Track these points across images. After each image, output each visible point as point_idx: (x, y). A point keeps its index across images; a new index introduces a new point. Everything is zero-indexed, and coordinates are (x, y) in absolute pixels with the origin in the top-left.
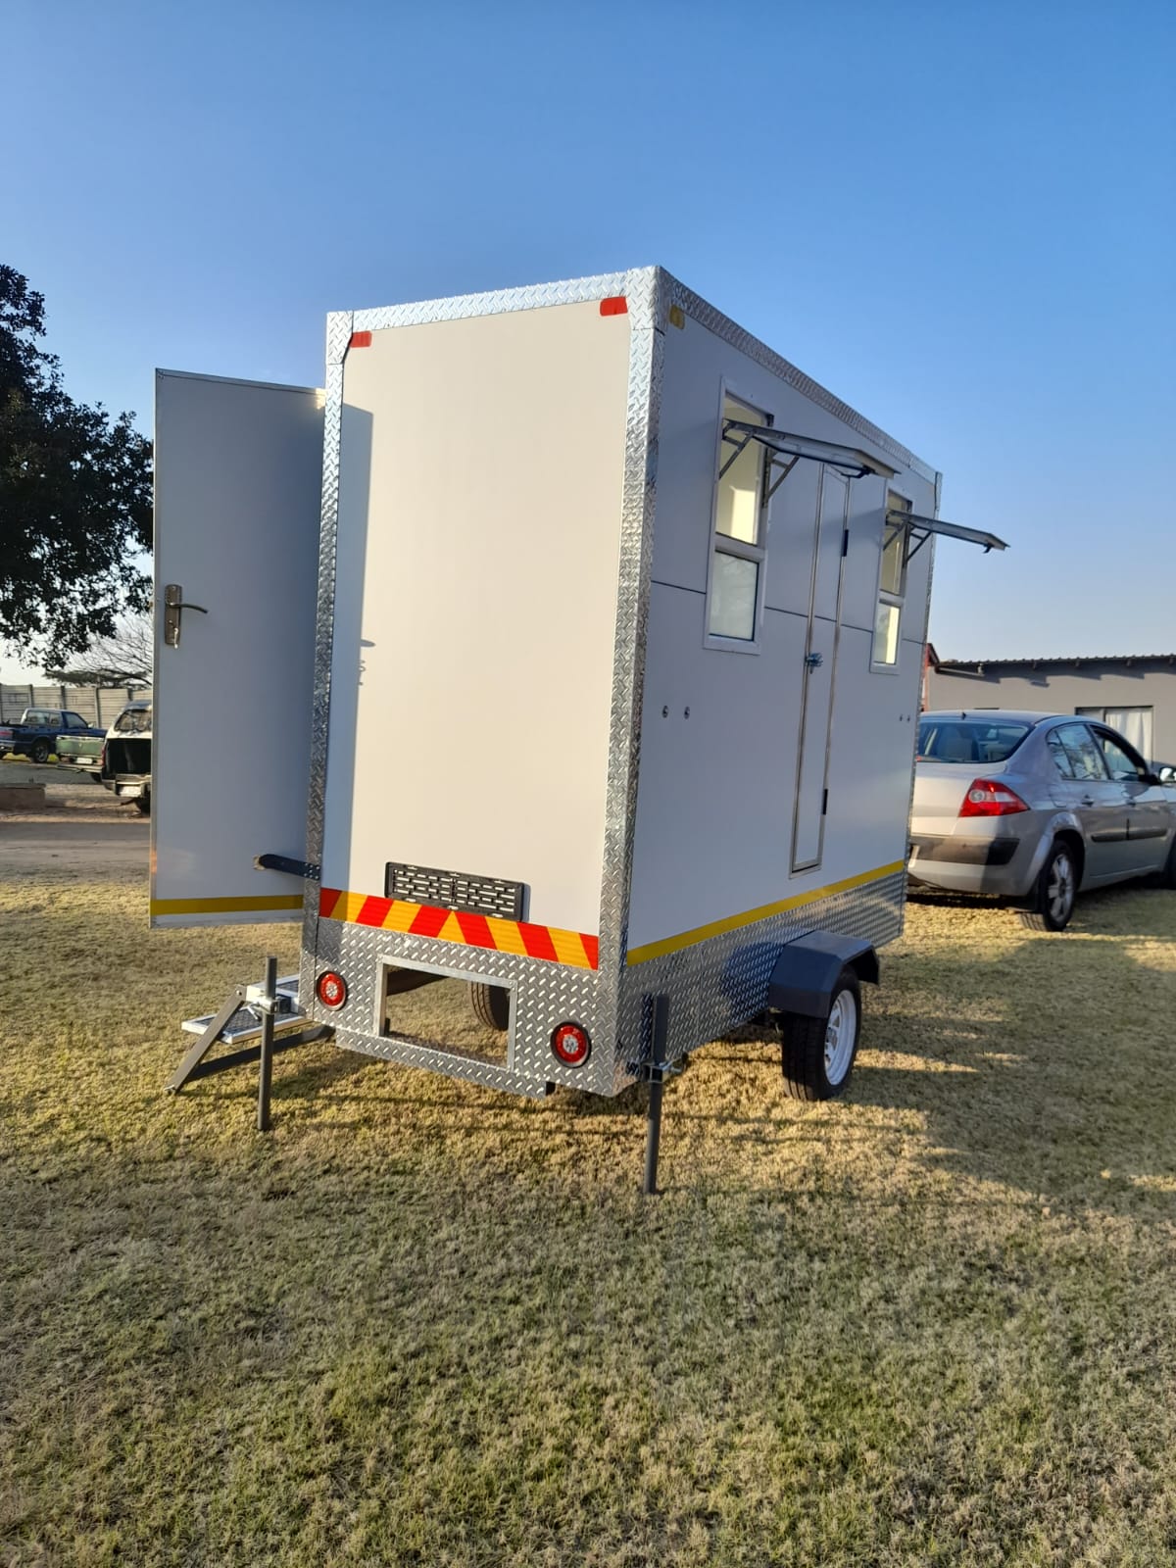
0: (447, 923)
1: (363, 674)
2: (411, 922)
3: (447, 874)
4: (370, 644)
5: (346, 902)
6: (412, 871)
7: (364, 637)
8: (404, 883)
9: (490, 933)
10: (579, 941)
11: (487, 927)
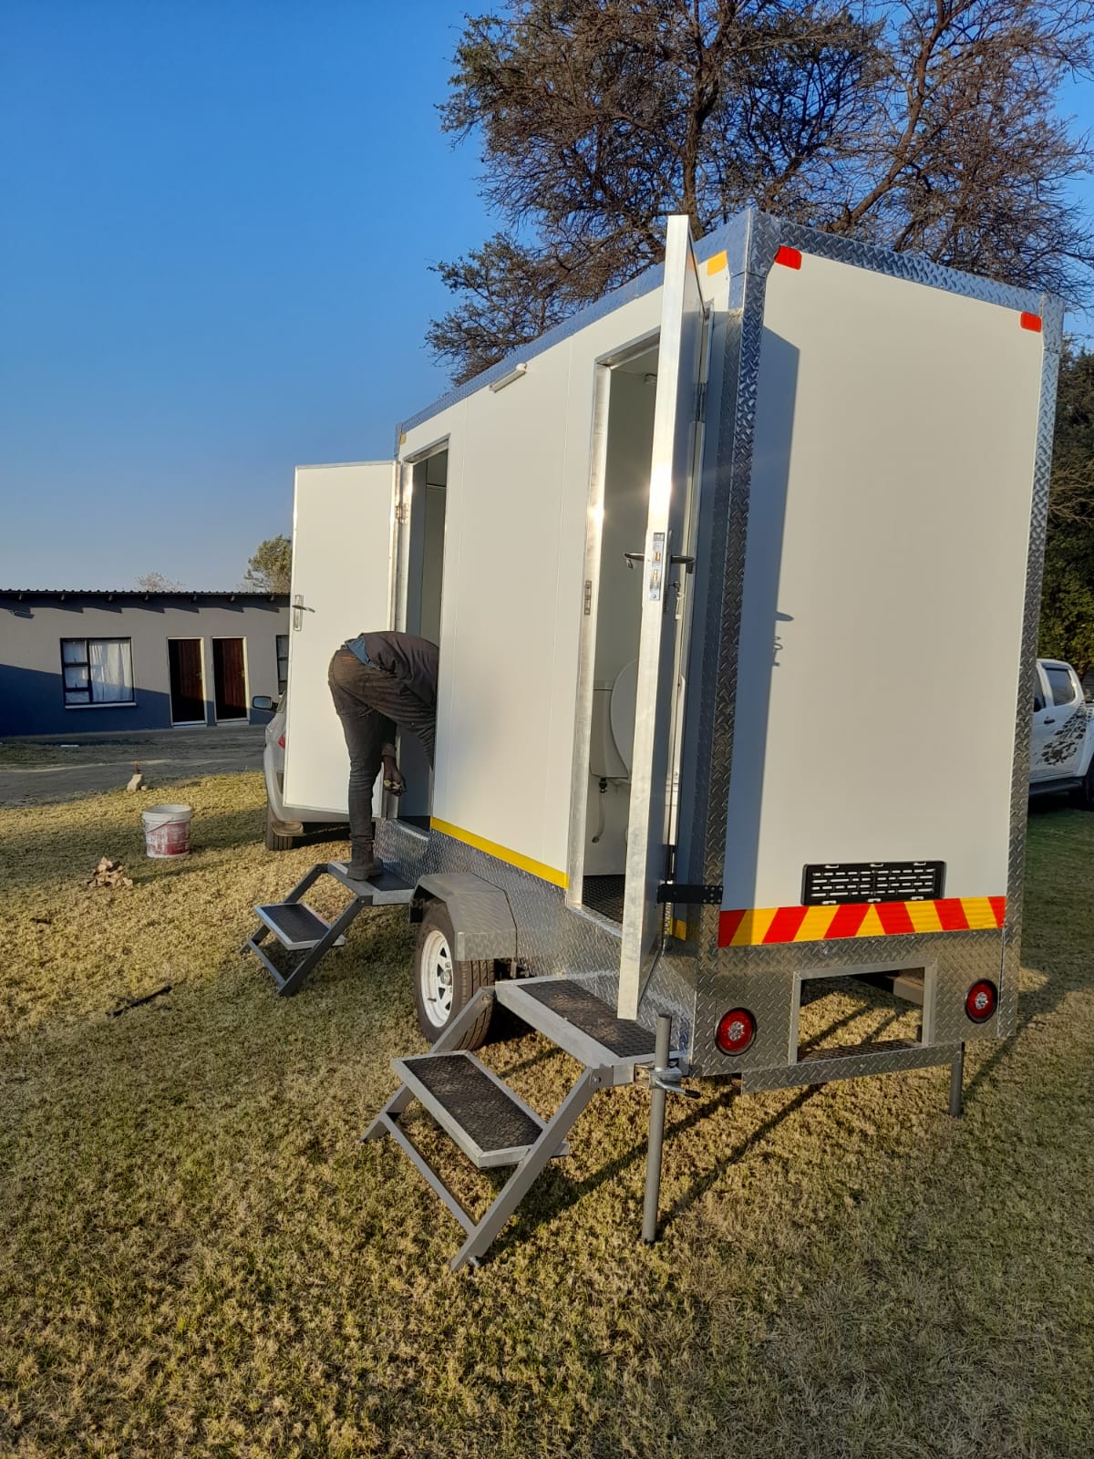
0: (867, 917)
1: (779, 652)
2: (827, 926)
3: (866, 866)
4: (788, 618)
5: (751, 921)
6: (829, 871)
7: (780, 609)
8: (821, 885)
9: (908, 918)
10: (989, 905)
11: (906, 912)
